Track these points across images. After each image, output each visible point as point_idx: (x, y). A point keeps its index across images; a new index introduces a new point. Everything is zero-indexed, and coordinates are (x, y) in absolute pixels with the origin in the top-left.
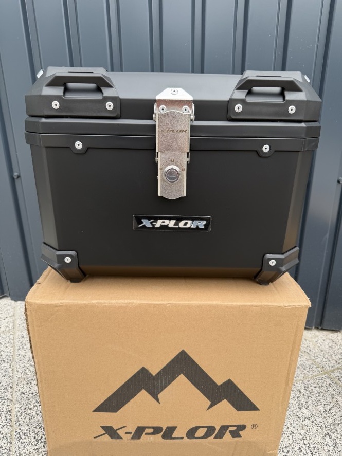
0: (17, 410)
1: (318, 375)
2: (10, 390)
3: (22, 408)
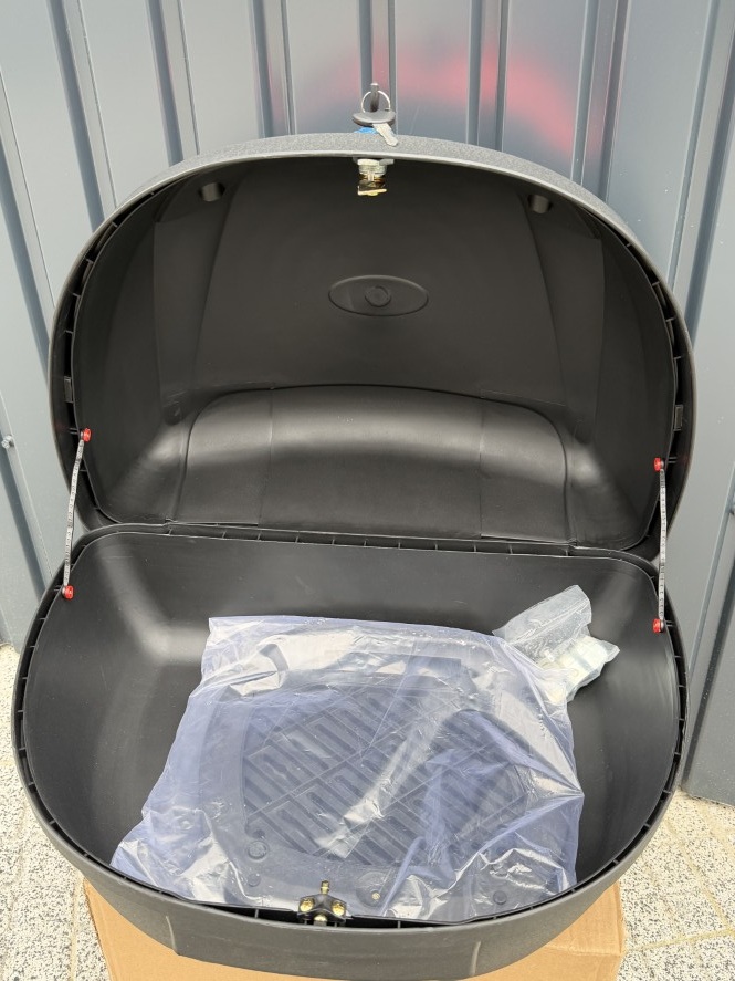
0: (79, 946)
1: (709, 936)
2: (69, 900)
3: (89, 944)
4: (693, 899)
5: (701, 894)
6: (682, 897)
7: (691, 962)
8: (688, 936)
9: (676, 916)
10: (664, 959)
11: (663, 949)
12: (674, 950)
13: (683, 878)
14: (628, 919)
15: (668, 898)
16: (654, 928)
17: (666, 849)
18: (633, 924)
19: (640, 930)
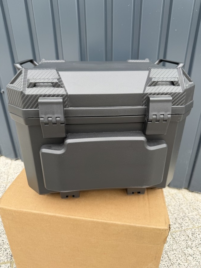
4: (196, 217)
5: (198, 216)
6: (193, 216)
7: (199, 233)
8: (196, 226)
9: (192, 221)
10: (191, 232)
11: (190, 230)
12: (193, 230)
13: (192, 211)
14: (179, 222)
15: (189, 217)
16: (187, 224)
17: (186, 204)
18: (180, 223)
19: (183, 225)
